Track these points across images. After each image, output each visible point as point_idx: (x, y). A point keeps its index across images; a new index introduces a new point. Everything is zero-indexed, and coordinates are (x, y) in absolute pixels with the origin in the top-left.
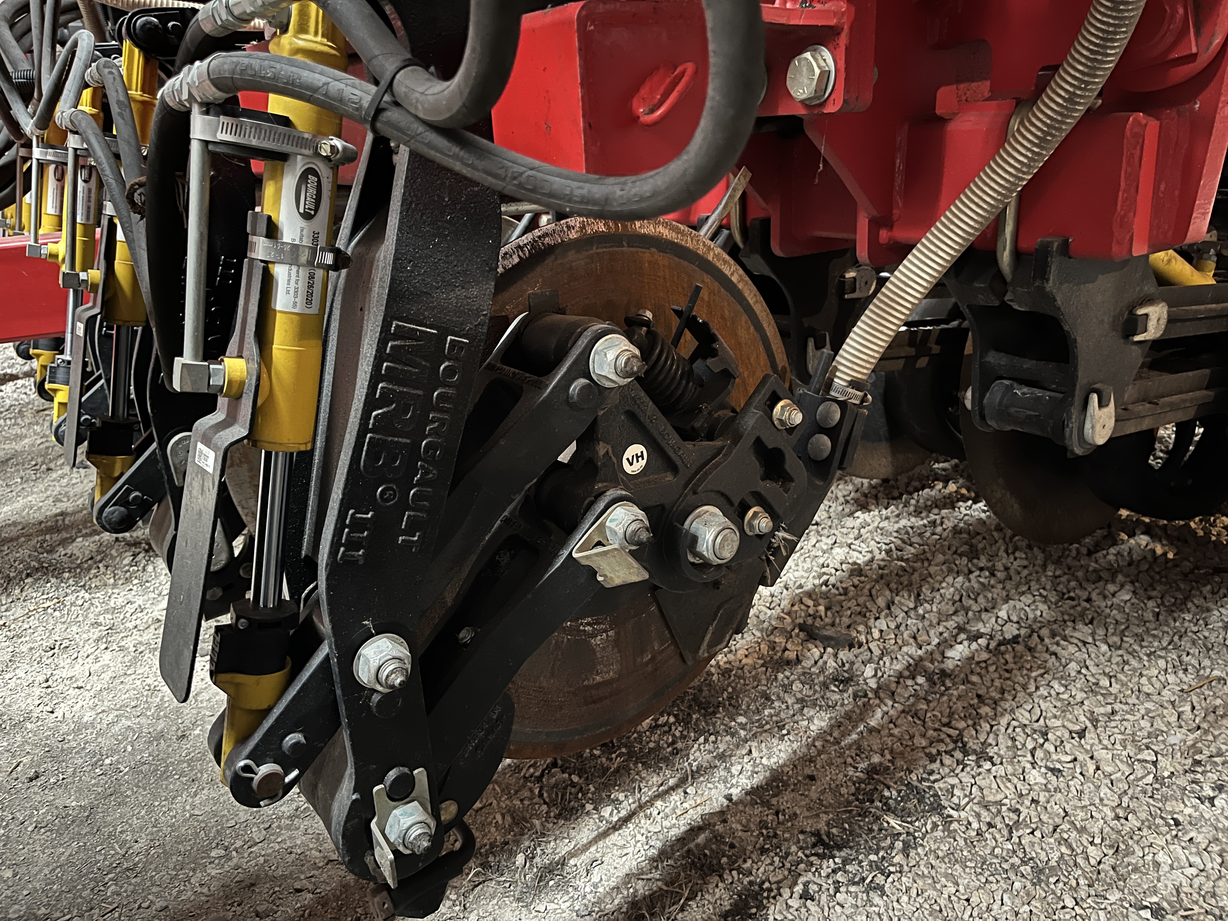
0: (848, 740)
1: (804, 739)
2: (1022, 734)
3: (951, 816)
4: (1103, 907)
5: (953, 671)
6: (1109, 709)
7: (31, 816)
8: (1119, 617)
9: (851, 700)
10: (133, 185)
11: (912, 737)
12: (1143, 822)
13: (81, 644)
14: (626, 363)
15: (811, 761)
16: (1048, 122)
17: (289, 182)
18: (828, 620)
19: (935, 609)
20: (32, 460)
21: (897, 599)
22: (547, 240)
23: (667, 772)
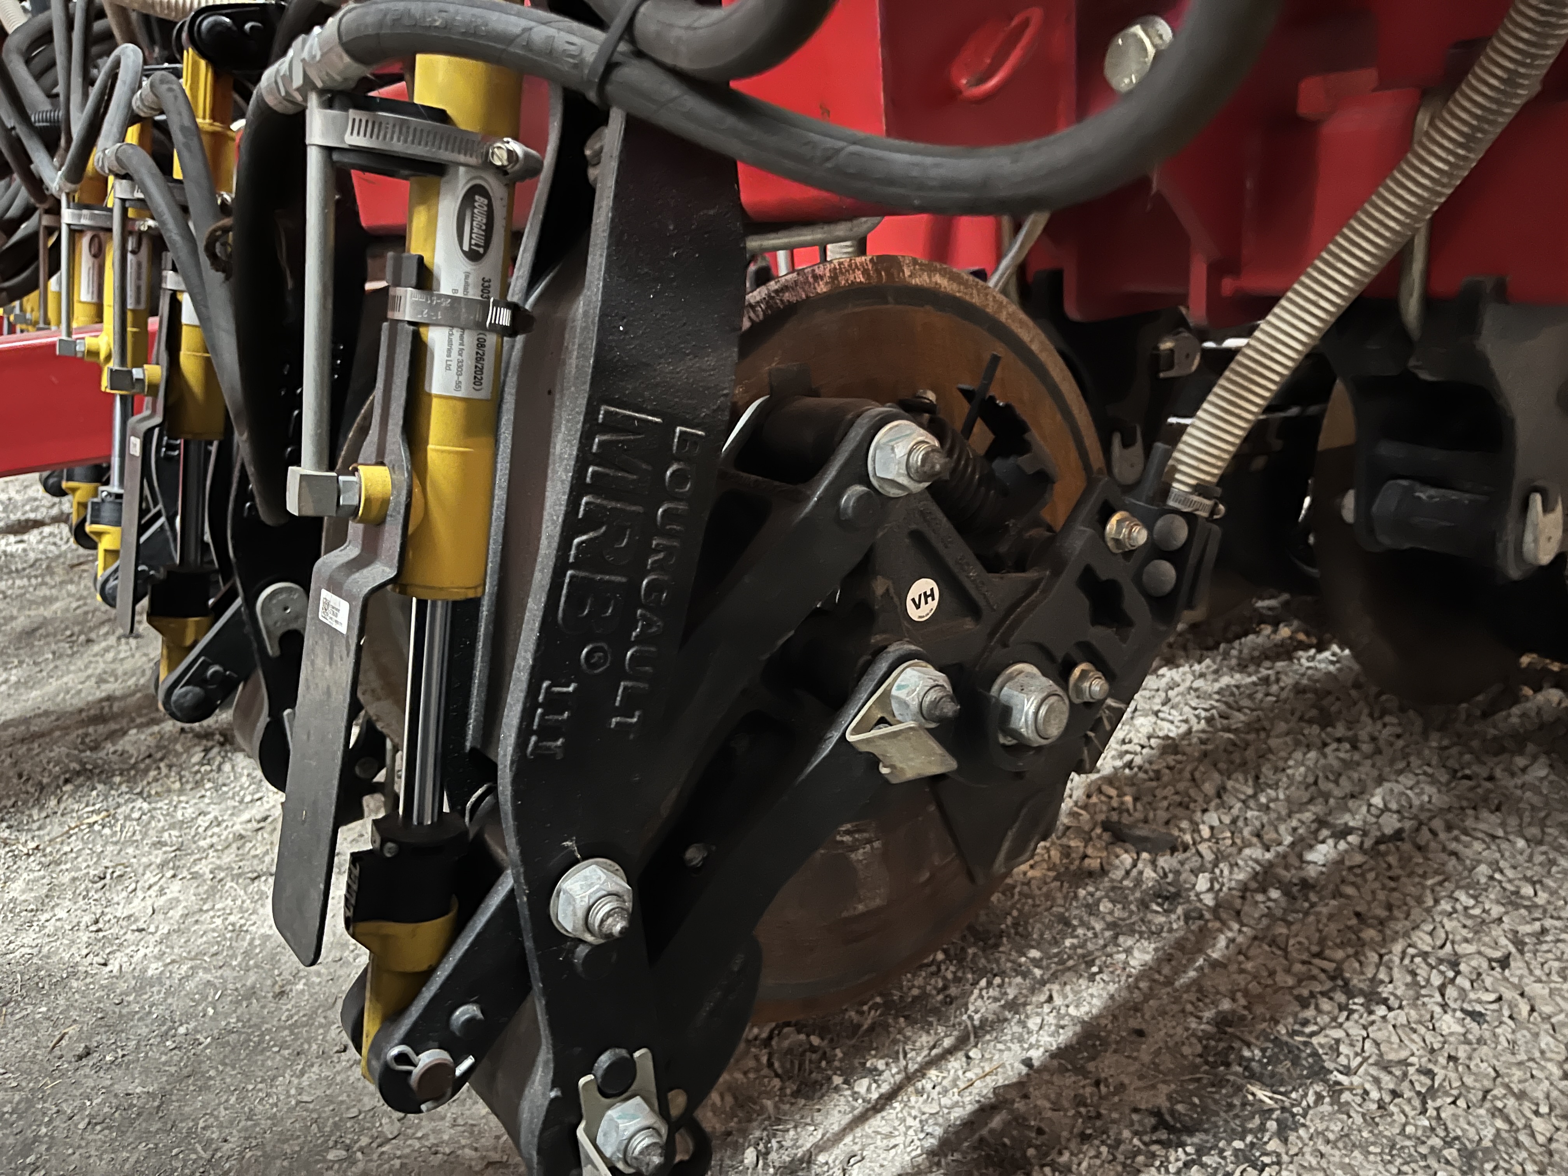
0: (1182, 981)
1: (1123, 978)
2: (1423, 965)
3: (1339, 1083)
5: (1317, 880)
6: (1537, 926)
7: (83, 1108)
8: (1536, 800)
9: (1182, 923)
10: (213, 232)
11: (1272, 974)
13: (141, 870)
14: (924, 460)
15: (1136, 1009)
16: (1479, 112)
17: (449, 206)
18: (1138, 815)
19: (1282, 796)
20: (67, 628)
21: (1230, 784)
22: (787, 296)
23: (940, 1029)
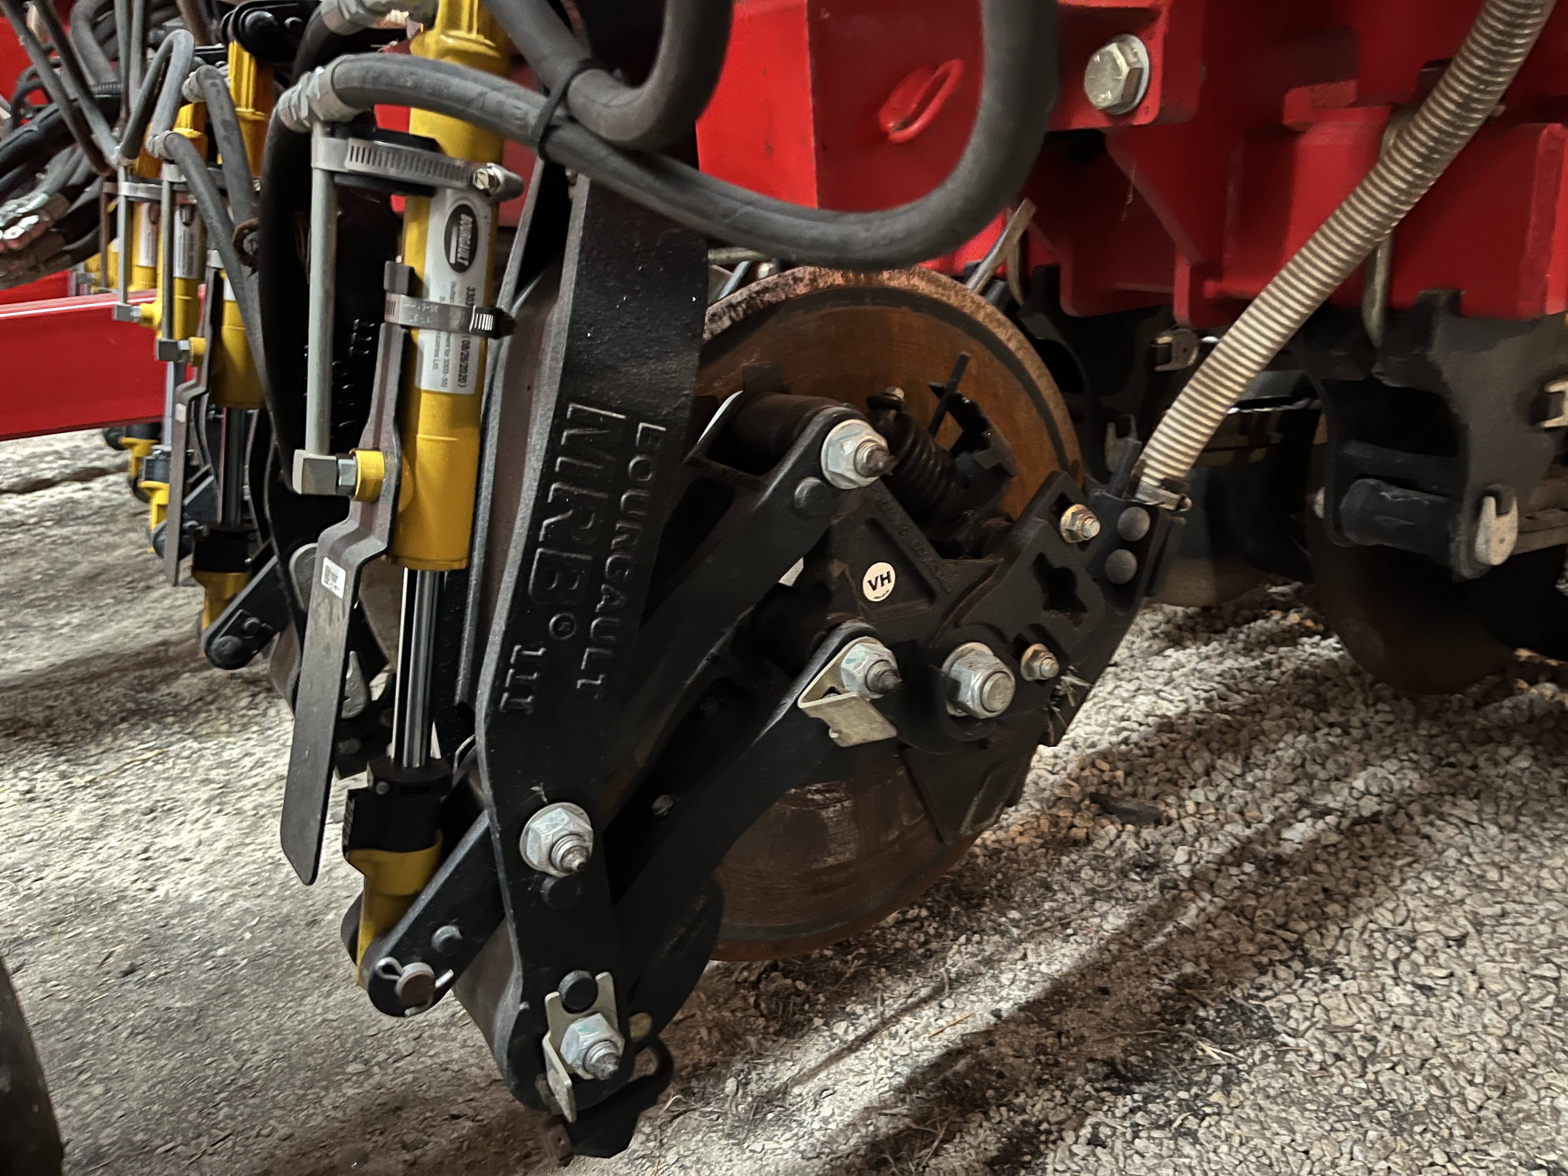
0: (1153, 944)
1: (1095, 941)
2: (1381, 940)
3: (1284, 1044)
4: (1483, 1164)
5: (1291, 856)
6: (1497, 909)
7: (125, 1020)
8: (1515, 790)
9: (1157, 892)
10: (242, 229)
11: (1236, 942)
12: (1539, 1056)
13: (189, 805)
14: (869, 457)
15: (1104, 969)
16: (1436, 134)
17: (437, 223)
18: (1128, 789)
19: (1268, 776)
20: (127, 575)
21: (1219, 763)
22: (767, 297)
23: (919, 980)
